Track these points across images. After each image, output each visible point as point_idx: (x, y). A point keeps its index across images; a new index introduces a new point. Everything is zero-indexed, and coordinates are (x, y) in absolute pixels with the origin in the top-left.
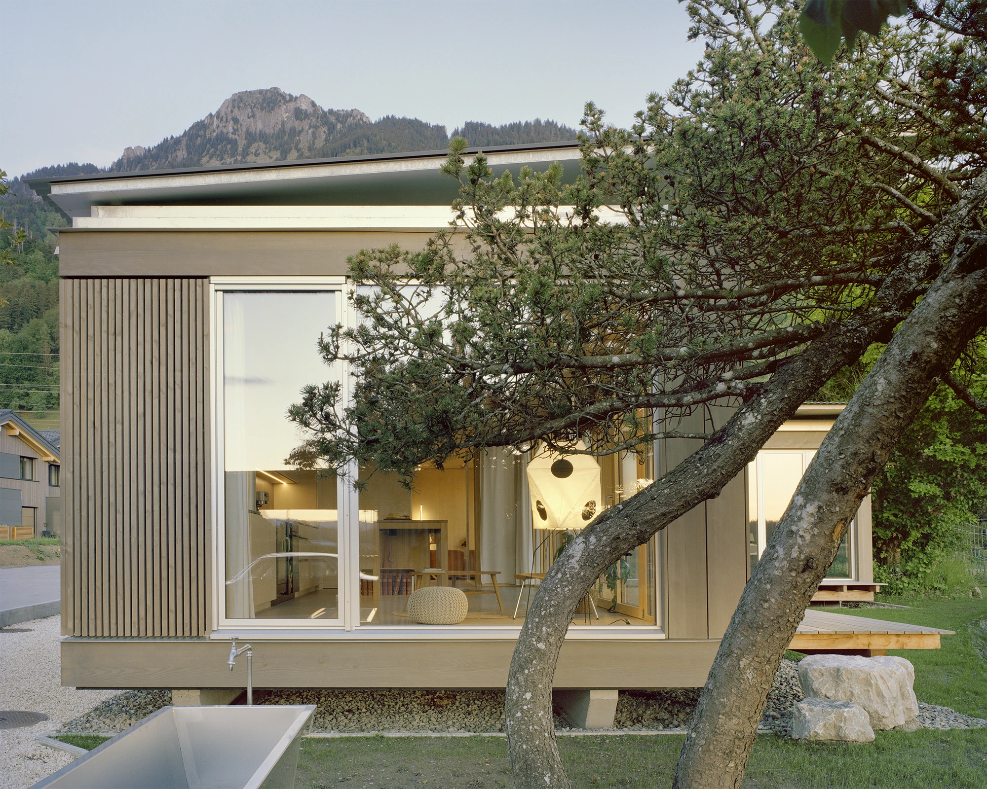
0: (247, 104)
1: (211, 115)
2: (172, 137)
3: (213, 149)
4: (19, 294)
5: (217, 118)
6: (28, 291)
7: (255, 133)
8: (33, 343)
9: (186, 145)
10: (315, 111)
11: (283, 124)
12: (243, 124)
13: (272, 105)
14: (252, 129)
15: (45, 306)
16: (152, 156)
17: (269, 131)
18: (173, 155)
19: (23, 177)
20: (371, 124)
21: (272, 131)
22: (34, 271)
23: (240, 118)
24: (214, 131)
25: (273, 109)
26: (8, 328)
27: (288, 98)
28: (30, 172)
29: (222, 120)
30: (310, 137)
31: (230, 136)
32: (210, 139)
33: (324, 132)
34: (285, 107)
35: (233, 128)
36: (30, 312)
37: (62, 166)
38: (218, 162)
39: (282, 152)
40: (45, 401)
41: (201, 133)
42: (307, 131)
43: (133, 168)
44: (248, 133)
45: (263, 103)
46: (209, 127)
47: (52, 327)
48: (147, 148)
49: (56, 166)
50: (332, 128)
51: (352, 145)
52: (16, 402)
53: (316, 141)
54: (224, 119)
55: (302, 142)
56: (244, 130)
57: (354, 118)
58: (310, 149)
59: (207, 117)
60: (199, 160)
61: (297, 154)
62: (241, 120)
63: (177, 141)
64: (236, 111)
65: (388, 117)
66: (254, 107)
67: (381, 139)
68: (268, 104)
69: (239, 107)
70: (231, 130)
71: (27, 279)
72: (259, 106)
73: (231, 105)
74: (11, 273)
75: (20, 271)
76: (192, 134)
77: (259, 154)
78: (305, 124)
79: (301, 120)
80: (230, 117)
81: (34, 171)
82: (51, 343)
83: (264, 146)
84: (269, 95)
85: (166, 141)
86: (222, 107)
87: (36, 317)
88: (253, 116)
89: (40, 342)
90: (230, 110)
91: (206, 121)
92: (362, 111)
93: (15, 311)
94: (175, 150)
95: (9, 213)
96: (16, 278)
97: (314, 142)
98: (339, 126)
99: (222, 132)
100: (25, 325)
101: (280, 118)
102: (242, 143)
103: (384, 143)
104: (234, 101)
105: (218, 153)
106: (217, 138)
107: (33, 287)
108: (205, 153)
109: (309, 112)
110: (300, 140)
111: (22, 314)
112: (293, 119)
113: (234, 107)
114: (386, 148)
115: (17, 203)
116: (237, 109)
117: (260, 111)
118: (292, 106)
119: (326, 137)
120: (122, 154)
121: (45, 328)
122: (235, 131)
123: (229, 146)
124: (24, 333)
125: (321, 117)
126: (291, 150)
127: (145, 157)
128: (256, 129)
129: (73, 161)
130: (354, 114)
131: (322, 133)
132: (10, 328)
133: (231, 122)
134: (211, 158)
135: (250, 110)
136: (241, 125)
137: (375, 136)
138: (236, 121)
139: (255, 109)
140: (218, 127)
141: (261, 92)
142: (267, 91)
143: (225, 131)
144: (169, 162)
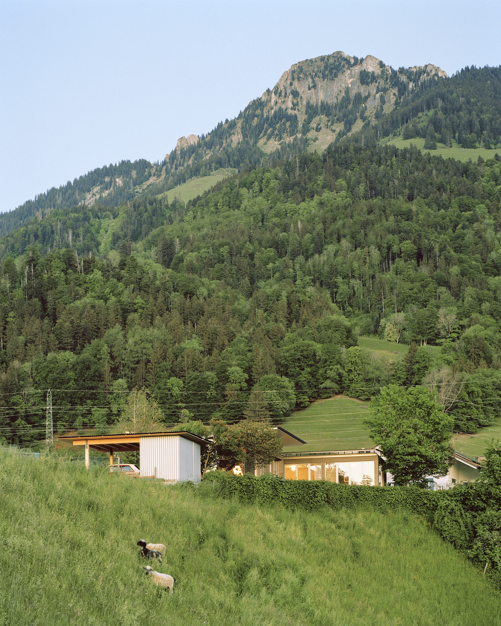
0: (308, 73)
1: (268, 91)
2: (227, 121)
3: (271, 129)
4: (81, 315)
5: (276, 93)
6: (88, 312)
7: (317, 106)
8: (95, 363)
9: (242, 128)
10: (383, 72)
11: (347, 90)
12: (304, 96)
13: (334, 71)
14: (313, 102)
15: (104, 325)
16: (205, 144)
17: (332, 101)
18: (228, 140)
19: (75, 180)
20: (447, 79)
21: (335, 100)
22: (93, 290)
23: (300, 91)
24: (272, 108)
25: (336, 76)
26: (71, 349)
27: (352, 61)
28: (83, 174)
29: (280, 96)
30: (377, 102)
31: (290, 112)
32: (268, 118)
33: (394, 94)
34: (349, 72)
35: (293, 103)
36: (91, 332)
37: (114, 165)
38: (276, 143)
39: (345, 124)
40: (105, 418)
41: (258, 112)
42: (375, 96)
43: (186, 159)
44: (309, 106)
45: (324, 71)
46: (266, 105)
47: (111, 347)
48: (200, 136)
49: (108, 166)
50: (403, 89)
51: (425, 107)
52: (79, 421)
53: (384, 106)
54: (283, 94)
55: (368, 109)
56: (304, 103)
57: (428, 75)
58: (377, 116)
59: (264, 94)
60: (256, 143)
61: (363, 124)
62: (301, 93)
63: (232, 125)
64: (296, 83)
65: (467, 68)
66: (316, 75)
67: (458, 96)
68: (331, 72)
69: (299, 79)
70: (290, 105)
71: (87, 300)
72: (321, 75)
73: (290, 77)
74: (73, 294)
75: (81, 291)
76: (248, 115)
77: (320, 129)
78: (372, 89)
79: (367, 84)
80: (289, 91)
81: (87, 174)
82: (111, 362)
83: (326, 119)
84: (331, 61)
85: (220, 125)
86: (280, 80)
87: (97, 336)
88: (315, 86)
89: (101, 361)
90: (289, 82)
91: (263, 100)
92: (437, 65)
93: (78, 333)
94: (230, 135)
95: (65, 223)
96: (78, 298)
97: (382, 107)
98: (411, 85)
99: (280, 109)
100: (87, 345)
101: (343, 85)
102: (302, 118)
103: (462, 99)
104: (294, 72)
105: (276, 132)
106: (275, 116)
107: (93, 307)
108: (262, 135)
109: (376, 74)
110: (366, 107)
111: (84, 335)
112: (358, 83)
113: (293, 79)
114: (464, 106)
115: (71, 212)
116: (296, 80)
117: (322, 79)
118: (357, 69)
119: (397, 100)
120: (176, 145)
121: (105, 348)
122: (295, 106)
123: (288, 124)
124: (87, 354)
125: (391, 78)
126: (355, 120)
127: (199, 145)
128: (317, 100)
129: (125, 159)
130: (428, 69)
131: (392, 96)
132: (73, 349)
133: (291, 97)
134: (268, 139)
135: (310, 80)
136: (301, 98)
137: (452, 93)
138: (295, 94)
139: (316, 79)
140: (276, 103)
141: (322, 59)
142: (329, 56)
143: (284, 107)
144: (224, 149)
